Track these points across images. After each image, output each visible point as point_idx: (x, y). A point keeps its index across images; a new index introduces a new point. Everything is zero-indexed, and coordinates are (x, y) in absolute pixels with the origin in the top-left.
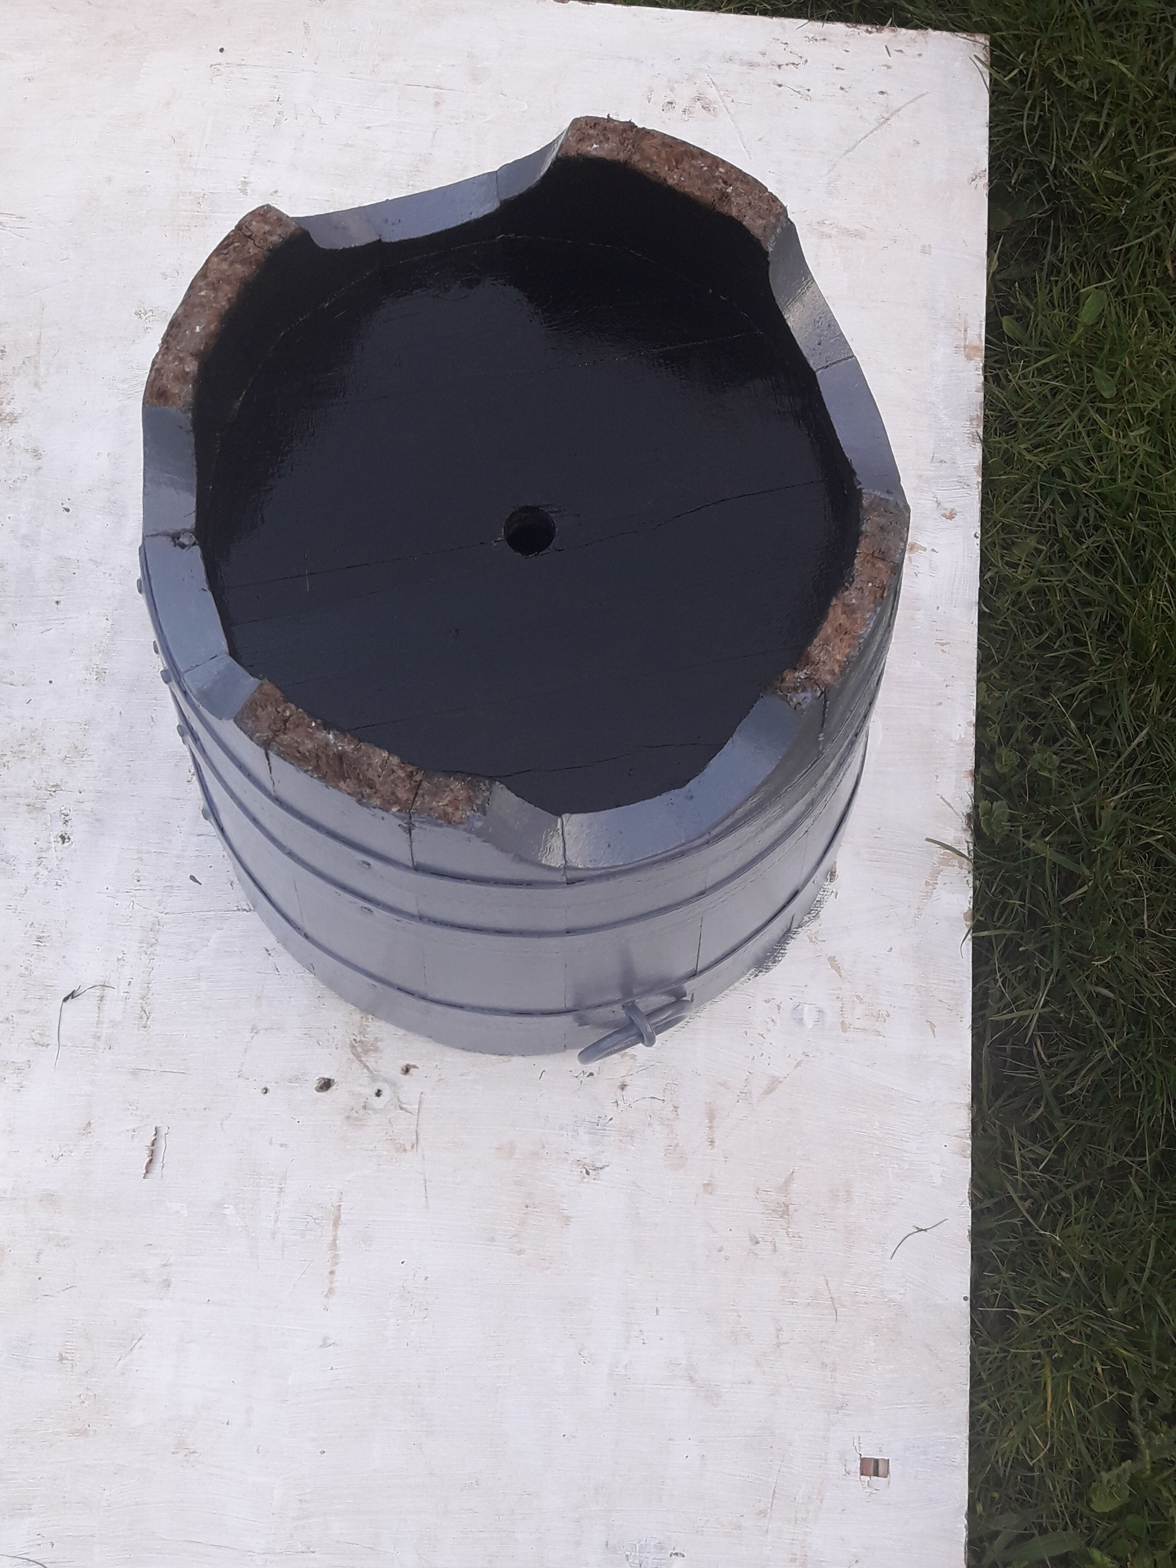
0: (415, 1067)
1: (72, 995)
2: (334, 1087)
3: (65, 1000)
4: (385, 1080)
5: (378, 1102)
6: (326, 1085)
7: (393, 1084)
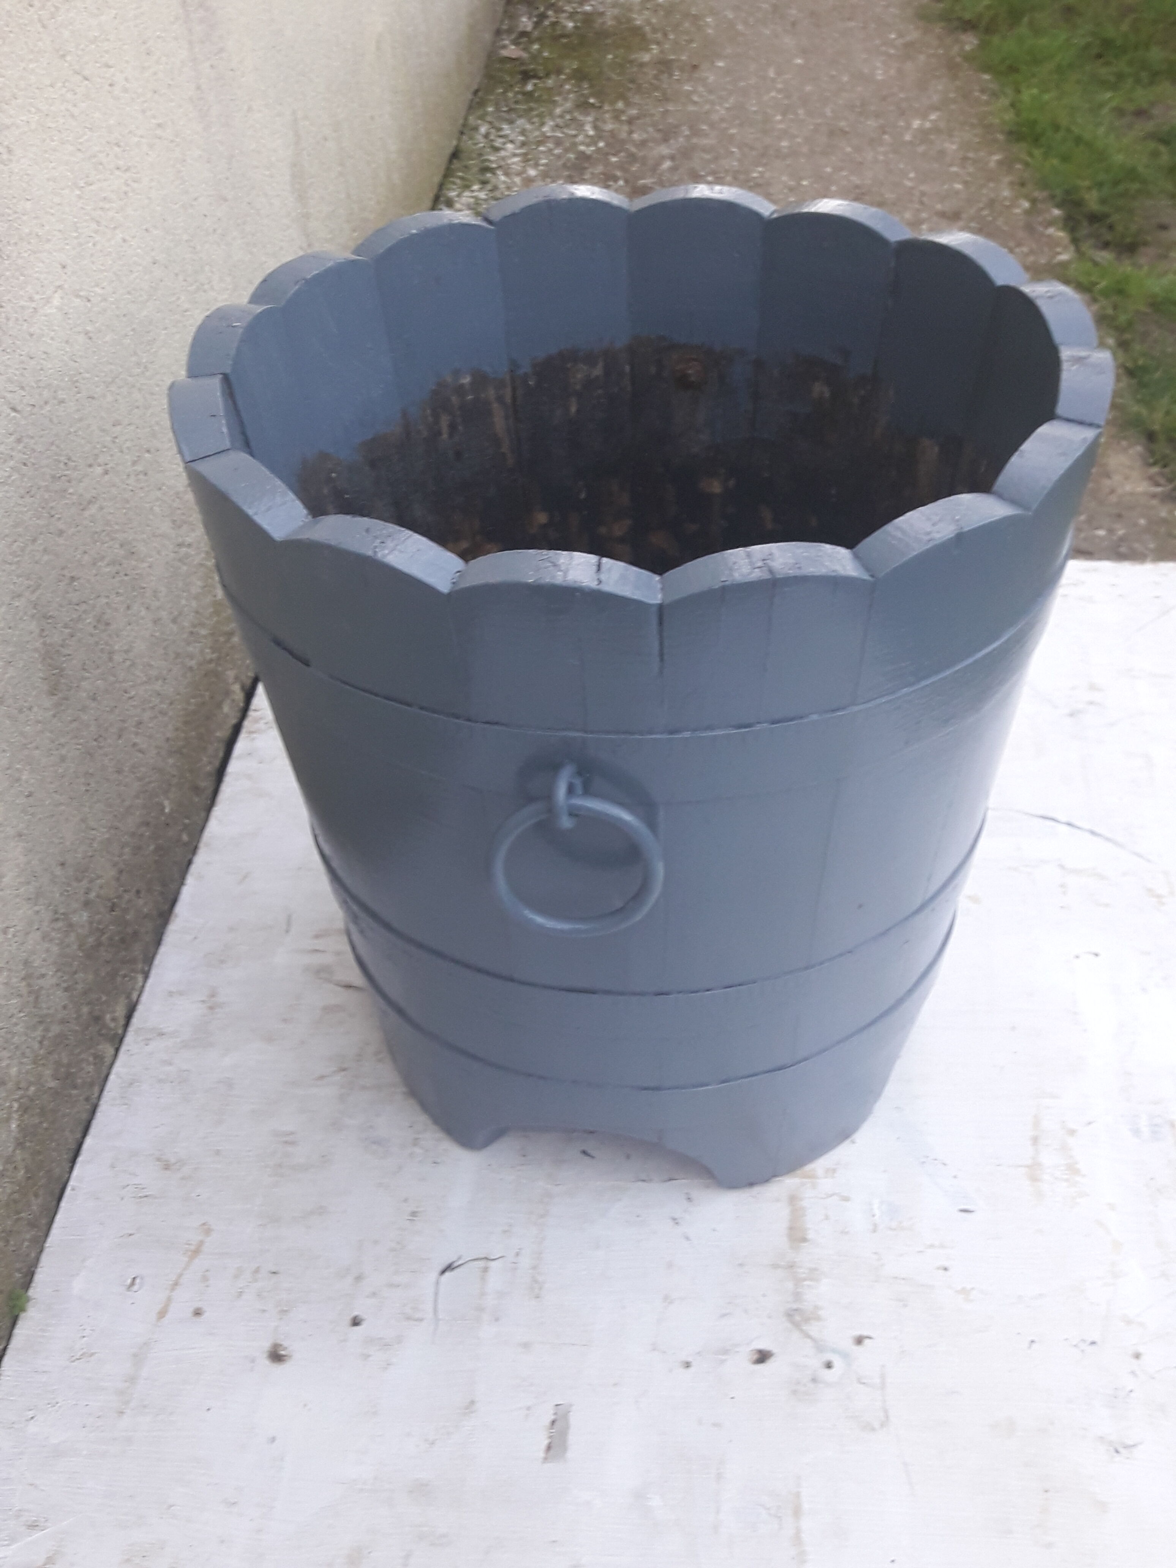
0: (869, 1338)
1: (449, 1268)
2: (772, 1359)
3: (443, 1272)
4: (834, 1351)
5: (827, 1374)
6: (763, 1357)
7: (845, 1356)
